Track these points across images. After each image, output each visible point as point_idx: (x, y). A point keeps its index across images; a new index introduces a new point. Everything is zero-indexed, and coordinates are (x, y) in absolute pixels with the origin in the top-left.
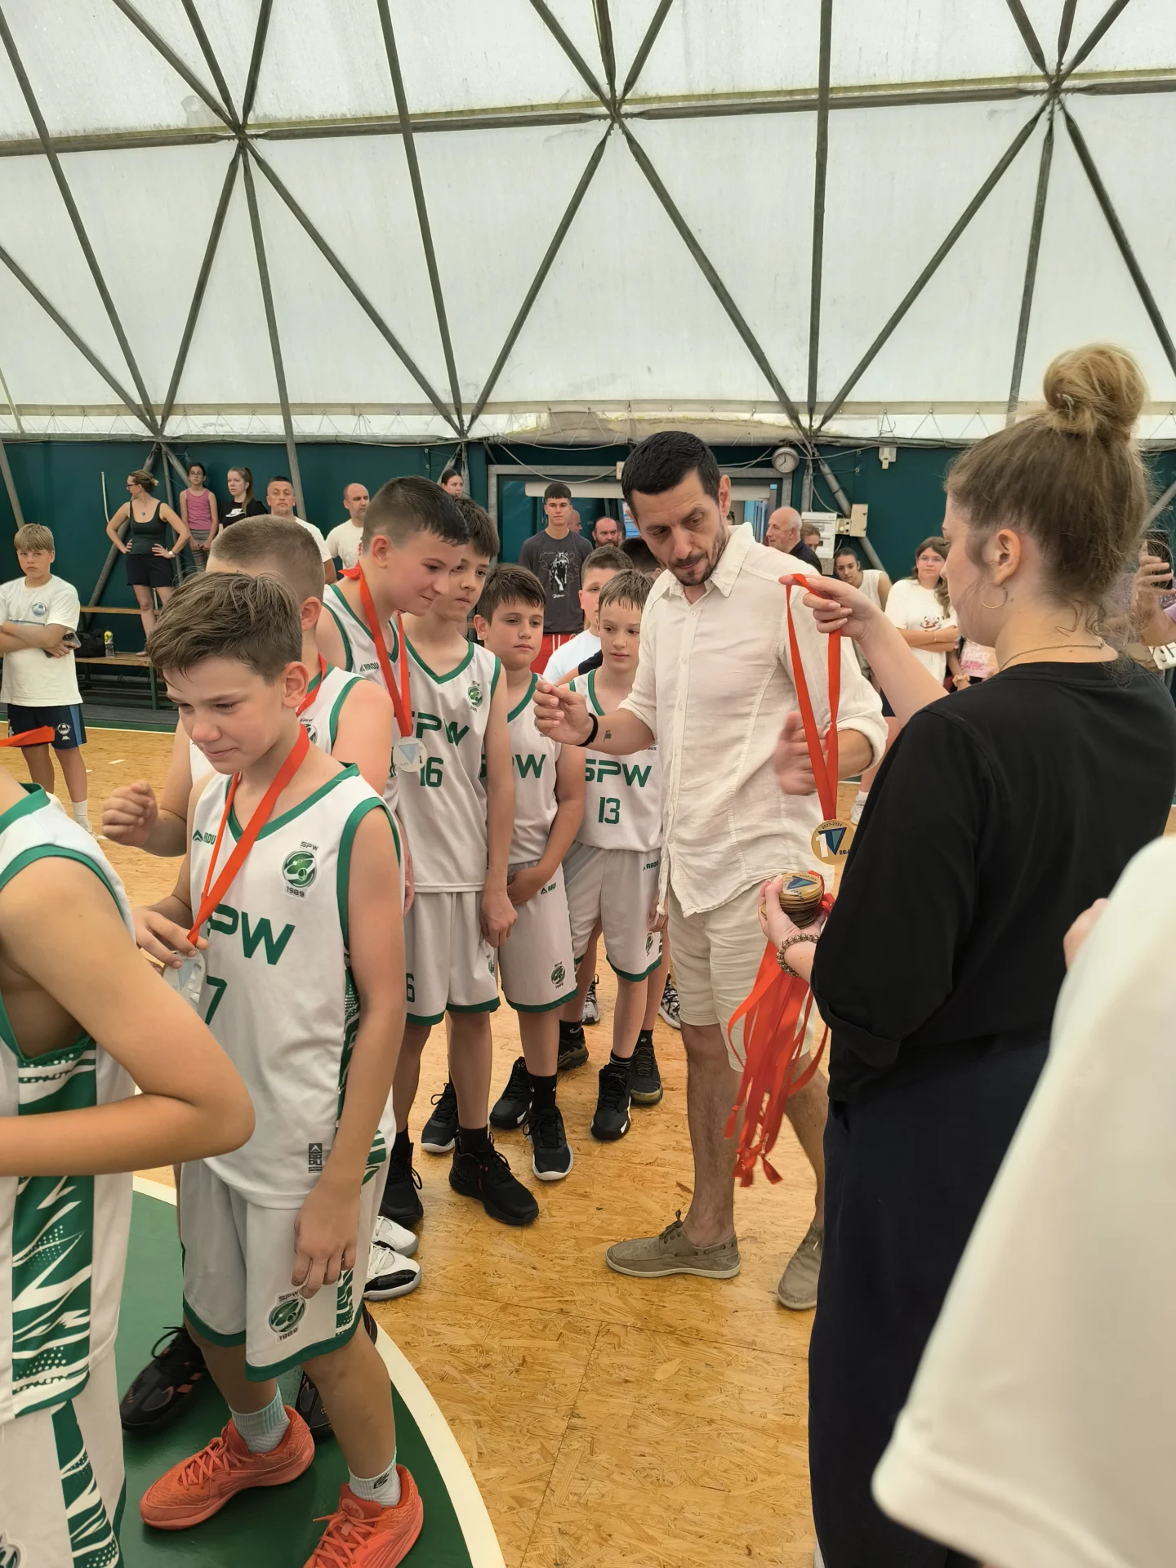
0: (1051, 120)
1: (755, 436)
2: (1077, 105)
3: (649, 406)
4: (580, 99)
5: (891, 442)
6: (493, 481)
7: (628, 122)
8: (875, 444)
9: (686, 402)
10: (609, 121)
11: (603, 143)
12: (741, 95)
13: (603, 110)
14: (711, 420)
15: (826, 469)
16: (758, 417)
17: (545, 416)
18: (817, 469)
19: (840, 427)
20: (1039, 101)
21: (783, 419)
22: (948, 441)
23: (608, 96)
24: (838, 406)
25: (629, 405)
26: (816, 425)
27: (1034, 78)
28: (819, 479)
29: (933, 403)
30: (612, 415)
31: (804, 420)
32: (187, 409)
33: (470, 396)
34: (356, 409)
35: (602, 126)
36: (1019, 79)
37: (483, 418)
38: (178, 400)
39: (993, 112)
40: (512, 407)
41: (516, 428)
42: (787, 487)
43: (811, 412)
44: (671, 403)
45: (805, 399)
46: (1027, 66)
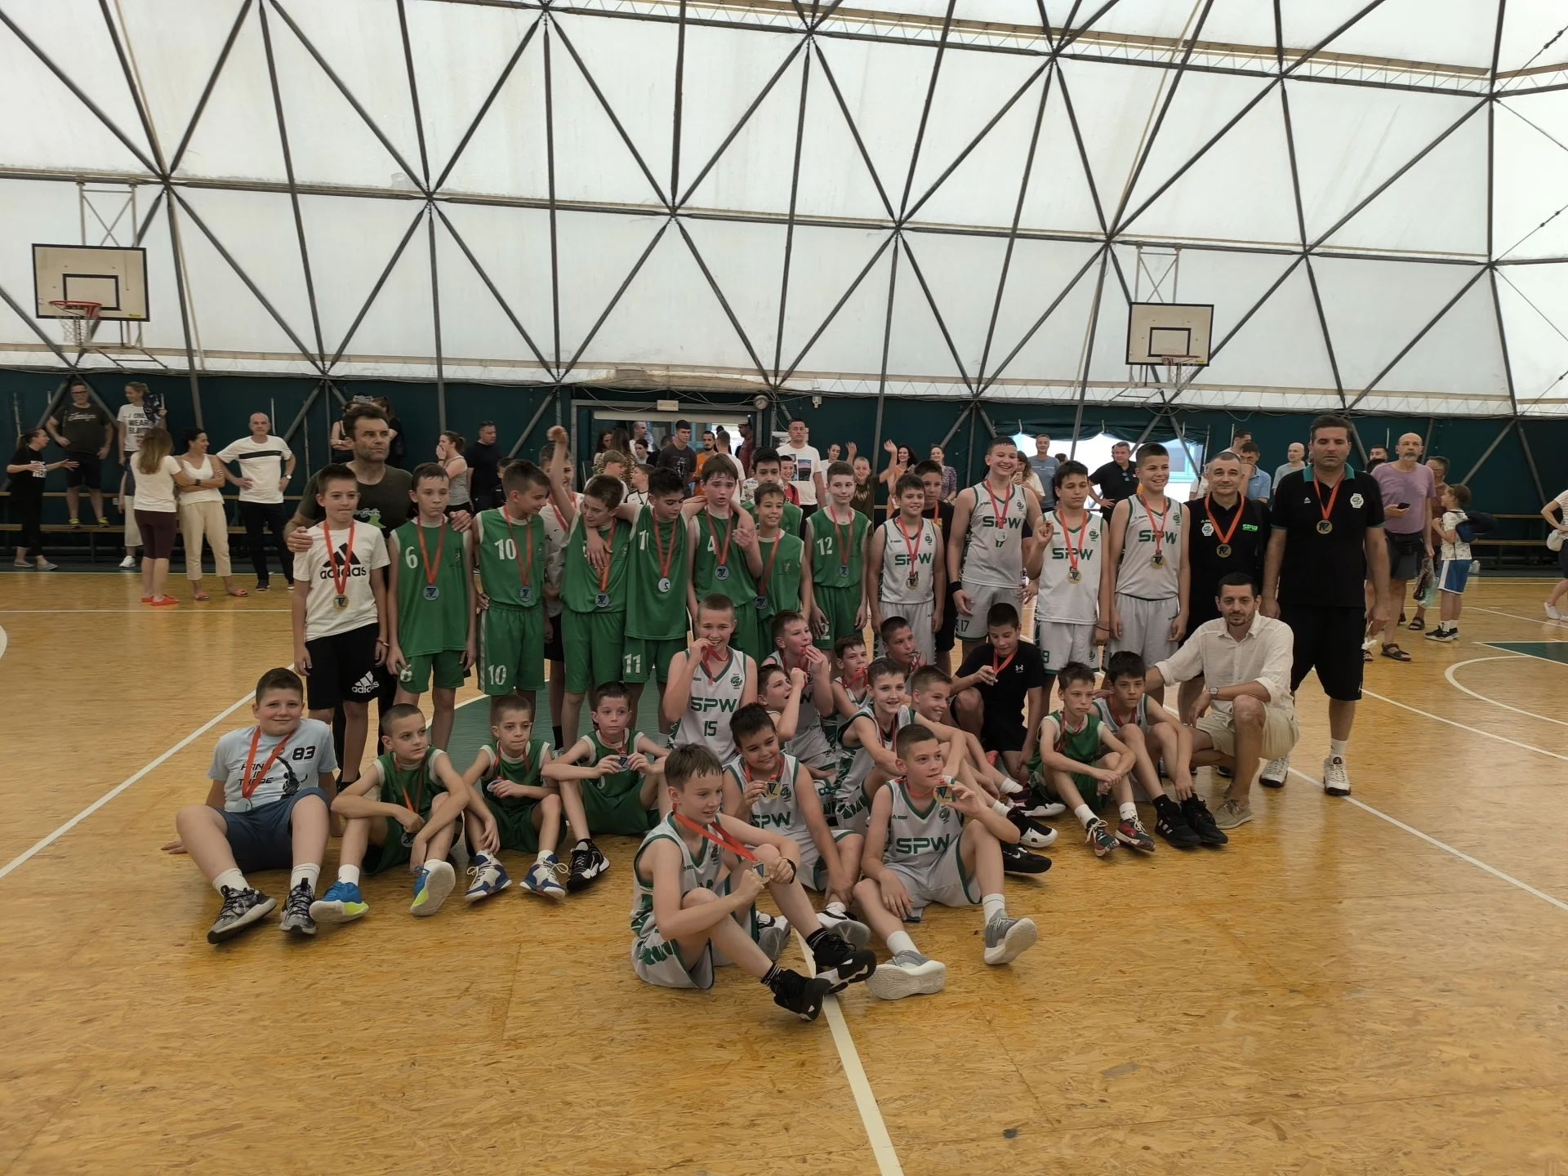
0: (896, 241)
1: (743, 388)
2: (908, 236)
3: (680, 369)
4: (653, 203)
5: (819, 393)
6: (574, 411)
7: (680, 219)
8: (810, 394)
9: (703, 367)
10: (669, 217)
11: (664, 229)
12: (743, 212)
13: (667, 211)
14: (716, 378)
15: (784, 407)
16: (744, 377)
17: (613, 372)
18: (779, 407)
19: (791, 384)
20: (892, 231)
21: (761, 379)
22: (848, 394)
23: (671, 205)
24: (789, 373)
25: (667, 367)
26: (778, 383)
27: (888, 221)
28: (780, 414)
29: (841, 374)
30: (656, 373)
31: (772, 380)
32: (350, 358)
33: (566, 358)
34: (482, 362)
35: (664, 219)
36: (882, 221)
37: (573, 371)
38: (345, 352)
39: (869, 234)
40: (591, 365)
41: (593, 377)
42: (759, 417)
43: (776, 376)
44: (694, 368)
45: (773, 368)
46: (885, 215)
